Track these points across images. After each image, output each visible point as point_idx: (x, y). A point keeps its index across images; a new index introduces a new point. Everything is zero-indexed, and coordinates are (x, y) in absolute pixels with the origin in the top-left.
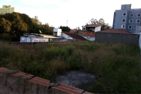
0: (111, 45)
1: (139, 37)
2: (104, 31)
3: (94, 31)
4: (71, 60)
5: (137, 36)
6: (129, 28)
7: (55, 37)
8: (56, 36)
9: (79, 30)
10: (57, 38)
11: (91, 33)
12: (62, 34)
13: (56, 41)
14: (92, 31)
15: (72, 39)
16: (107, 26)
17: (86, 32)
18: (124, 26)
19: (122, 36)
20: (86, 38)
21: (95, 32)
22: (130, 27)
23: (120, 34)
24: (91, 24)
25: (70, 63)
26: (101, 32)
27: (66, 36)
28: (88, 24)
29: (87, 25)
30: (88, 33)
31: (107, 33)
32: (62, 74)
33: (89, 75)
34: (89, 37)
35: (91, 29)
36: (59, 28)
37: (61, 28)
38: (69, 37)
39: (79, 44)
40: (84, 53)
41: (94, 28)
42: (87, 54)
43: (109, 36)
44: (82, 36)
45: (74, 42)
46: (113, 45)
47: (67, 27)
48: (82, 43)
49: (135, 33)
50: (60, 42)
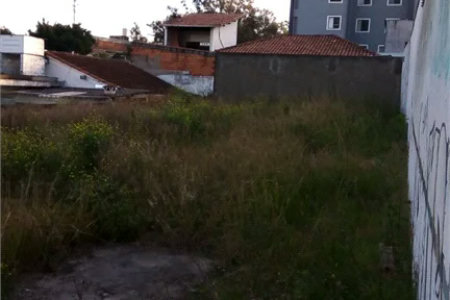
0: (286, 110)
1: (398, 71)
2: (251, 48)
3: (208, 48)
4: (91, 194)
5: (393, 63)
6: (357, 29)
7: (11, 83)
8: (17, 74)
9: (140, 43)
10: (23, 83)
11: (195, 58)
12: (47, 64)
13: (18, 100)
14: (196, 46)
15: (99, 86)
16: (267, 20)
17: (171, 50)
18: (336, 21)
19: (332, 68)
20: (169, 79)
21: (212, 49)
22: (364, 25)
23: (319, 57)
24: (195, 11)
25: (90, 209)
26: (241, 50)
27: (71, 76)
28: (179, 12)
29: (175, 17)
30: (181, 57)
31: (264, 55)
32: (48, 270)
33: (184, 258)
34: (184, 77)
35: (193, 39)
36: (32, 34)
37: (43, 32)
38: (84, 78)
39: (133, 113)
40: (160, 154)
41: (206, 31)
42: (175, 158)
43: (275, 68)
44: (152, 72)
45: (113, 104)
46: (291, 112)
47: (76, 27)
48: (152, 104)
49: (382, 49)
50: (37, 107)
